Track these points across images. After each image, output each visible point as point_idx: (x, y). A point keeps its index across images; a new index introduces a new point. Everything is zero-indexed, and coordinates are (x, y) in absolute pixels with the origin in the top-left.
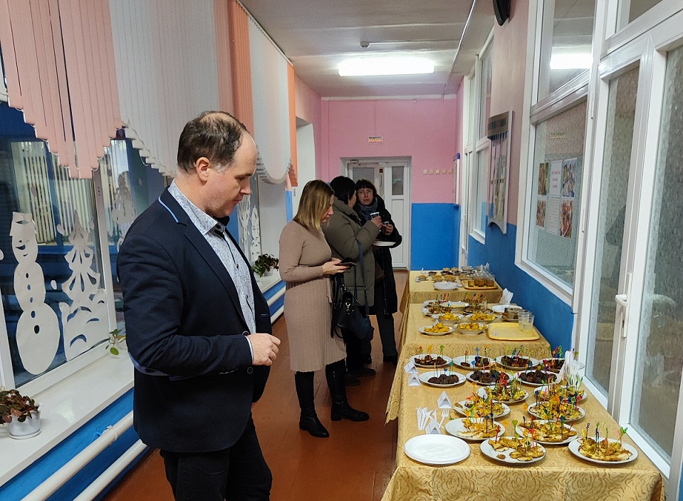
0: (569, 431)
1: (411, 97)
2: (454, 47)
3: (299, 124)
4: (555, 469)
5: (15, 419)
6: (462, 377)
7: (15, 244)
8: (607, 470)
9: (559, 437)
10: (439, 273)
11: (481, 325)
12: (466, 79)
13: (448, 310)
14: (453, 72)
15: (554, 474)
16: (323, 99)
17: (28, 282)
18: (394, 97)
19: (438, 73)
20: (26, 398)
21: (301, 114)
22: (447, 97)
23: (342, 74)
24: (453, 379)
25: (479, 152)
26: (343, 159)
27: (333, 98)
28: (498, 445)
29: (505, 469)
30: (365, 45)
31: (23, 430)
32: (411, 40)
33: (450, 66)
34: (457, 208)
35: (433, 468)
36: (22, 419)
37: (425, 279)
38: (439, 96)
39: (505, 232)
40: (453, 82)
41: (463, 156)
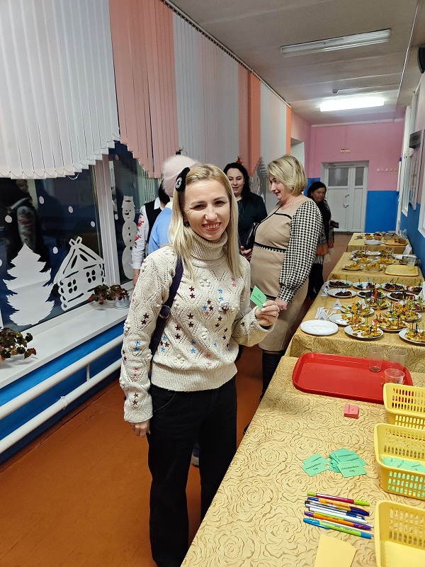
0: (404, 325)
1: (372, 122)
2: (396, 88)
3: (293, 143)
4: (386, 344)
5: (117, 299)
6: (353, 293)
7: (124, 212)
8: (419, 347)
9: (396, 327)
10: (372, 234)
11: (382, 266)
12: (408, 107)
13: (366, 256)
14: (398, 104)
15: (384, 346)
16: (312, 126)
17: (129, 231)
18: (361, 122)
19: (386, 105)
20: (124, 289)
21: (295, 136)
22: (396, 120)
23: (322, 110)
24: (349, 293)
25: (411, 157)
26: (324, 164)
27: (319, 125)
28: (356, 328)
29: (355, 341)
30: (335, 92)
31: (121, 304)
32: (367, 86)
33: (396, 101)
34: (398, 193)
35: (314, 337)
36: (120, 299)
37: (361, 238)
38: (391, 120)
39: (415, 209)
40: (399, 110)
41: (403, 159)
